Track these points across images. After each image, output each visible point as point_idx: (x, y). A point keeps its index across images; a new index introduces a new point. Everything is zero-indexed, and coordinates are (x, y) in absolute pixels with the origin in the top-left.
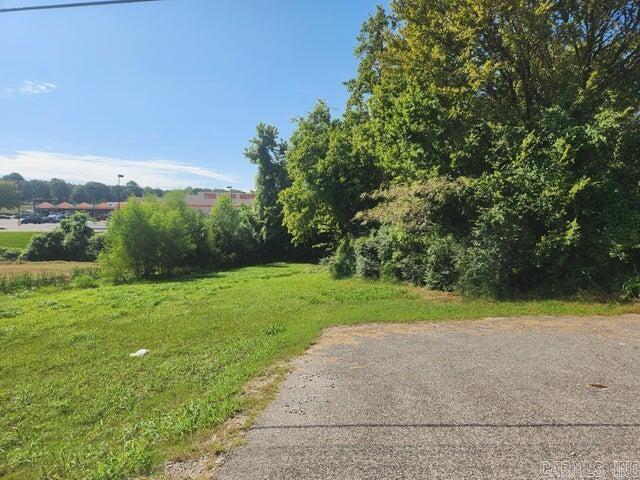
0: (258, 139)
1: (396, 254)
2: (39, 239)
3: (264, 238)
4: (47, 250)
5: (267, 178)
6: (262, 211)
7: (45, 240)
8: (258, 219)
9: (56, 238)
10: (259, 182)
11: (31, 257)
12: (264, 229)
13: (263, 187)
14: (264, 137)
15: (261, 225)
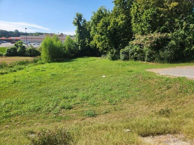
0: (76, 18)
1: (135, 53)
2: (9, 49)
3: (80, 49)
4: (12, 53)
5: (80, 31)
6: (79, 41)
7: (11, 50)
8: (77, 44)
9: (15, 49)
10: (78, 32)
11: (7, 55)
12: (80, 46)
13: (79, 34)
14: (78, 17)
15: (79, 45)
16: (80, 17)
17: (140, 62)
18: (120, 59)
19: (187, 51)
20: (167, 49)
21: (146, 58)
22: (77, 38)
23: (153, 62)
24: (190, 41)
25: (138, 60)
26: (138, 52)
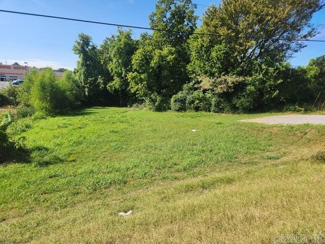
0: (79, 41)
1: (198, 101)
3: (87, 93)
5: (88, 63)
6: (86, 79)
10: (83, 65)
12: (86, 89)
13: (86, 68)
14: (83, 41)
15: (84, 87)
16: (86, 41)
17: (203, 113)
18: (171, 109)
19: (267, 99)
20: (244, 96)
21: (213, 108)
22: (82, 75)
23: (223, 112)
24: (270, 88)
25: (201, 110)
26: (201, 100)
